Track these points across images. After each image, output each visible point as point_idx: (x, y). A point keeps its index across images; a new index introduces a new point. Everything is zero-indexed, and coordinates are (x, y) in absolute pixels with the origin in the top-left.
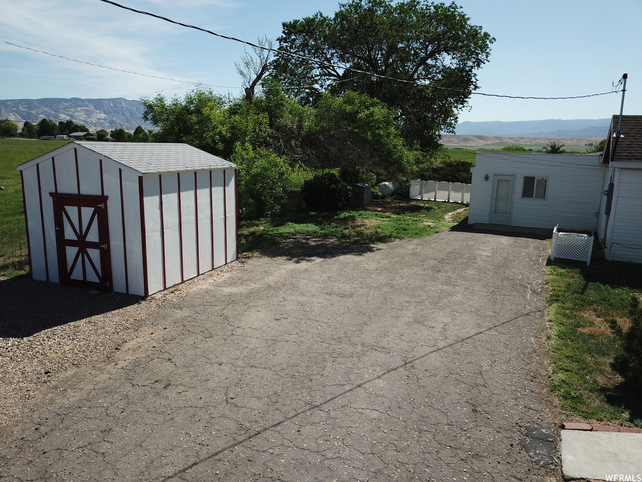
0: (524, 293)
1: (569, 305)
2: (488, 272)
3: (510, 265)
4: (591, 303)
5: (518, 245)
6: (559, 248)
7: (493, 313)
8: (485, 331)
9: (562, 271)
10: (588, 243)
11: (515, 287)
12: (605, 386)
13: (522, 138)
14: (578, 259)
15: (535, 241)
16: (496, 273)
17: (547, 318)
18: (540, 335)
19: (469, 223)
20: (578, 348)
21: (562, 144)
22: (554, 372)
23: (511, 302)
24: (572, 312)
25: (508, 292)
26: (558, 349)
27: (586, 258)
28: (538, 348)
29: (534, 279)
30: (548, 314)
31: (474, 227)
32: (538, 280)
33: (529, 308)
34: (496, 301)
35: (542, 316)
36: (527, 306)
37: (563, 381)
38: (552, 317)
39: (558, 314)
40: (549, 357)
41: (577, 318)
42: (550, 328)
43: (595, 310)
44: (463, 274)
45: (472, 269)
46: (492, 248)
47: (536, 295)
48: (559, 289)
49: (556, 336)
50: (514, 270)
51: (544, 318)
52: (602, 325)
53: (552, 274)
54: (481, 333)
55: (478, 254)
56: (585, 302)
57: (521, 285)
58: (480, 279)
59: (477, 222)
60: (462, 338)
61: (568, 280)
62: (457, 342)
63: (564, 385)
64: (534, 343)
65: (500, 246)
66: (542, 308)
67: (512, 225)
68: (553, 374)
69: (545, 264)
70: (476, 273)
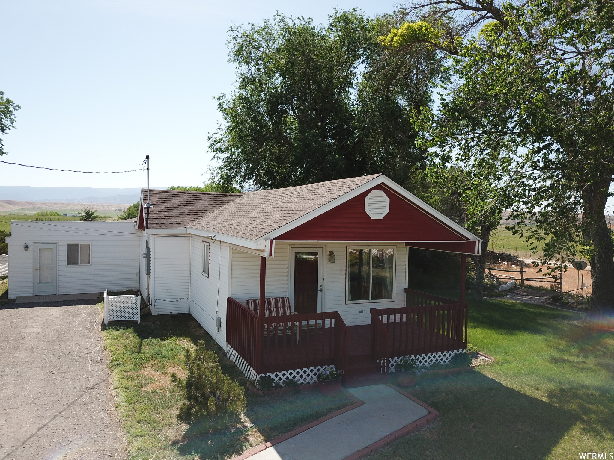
0: (85, 365)
1: (129, 366)
2: (41, 351)
3: (65, 338)
4: (148, 359)
5: (69, 315)
6: (111, 312)
7: (55, 397)
8: (49, 422)
9: (117, 333)
10: (137, 302)
11: (74, 361)
12: (175, 439)
13: (55, 204)
14: (130, 319)
15: (86, 307)
16: (51, 350)
17: (112, 386)
18: (108, 407)
19: (9, 298)
20: (146, 409)
21: (95, 210)
22: (130, 442)
23: (73, 378)
24: (134, 373)
25: (67, 368)
26: (129, 416)
27: (136, 317)
28: (108, 422)
29: (92, 348)
30: (113, 381)
31: (16, 302)
32: (96, 348)
33: (93, 380)
34: (56, 382)
35: (107, 385)
36: (90, 379)
37: (139, 449)
38: (117, 384)
39: (122, 378)
40: (121, 427)
41: (139, 378)
42: (117, 395)
43: (153, 366)
44: (12, 360)
45: (22, 351)
46: (41, 322)
47: (97, 364)
48: (118, 352)
49: (124, 402)
50: (69, 342)
51: (109, 387)
52: (161, 378)
53: (109, 338)
54: (45, 426)
55: (26, 333)
56: (143, 360)
57: (80, 357)
58: (33, 361)
59: (19, 295)
60: (22, 440)
61: (123, 341)
62: (16, 447)
63: (141, 453)
64: (105, 418)
65: (51, 318)
66: (105, 377)
67: (60, 294)
68: (129, 445)
69: (100, 329)
70: (27, 355)
